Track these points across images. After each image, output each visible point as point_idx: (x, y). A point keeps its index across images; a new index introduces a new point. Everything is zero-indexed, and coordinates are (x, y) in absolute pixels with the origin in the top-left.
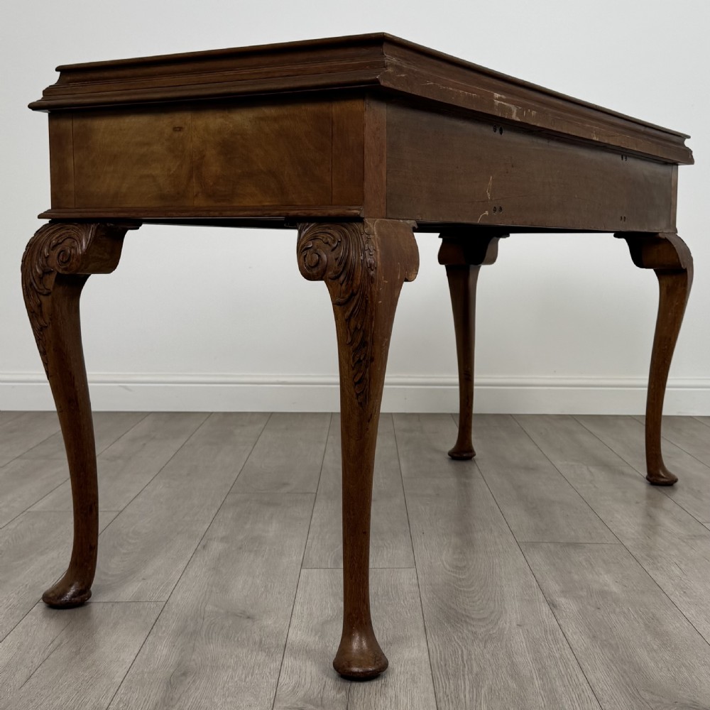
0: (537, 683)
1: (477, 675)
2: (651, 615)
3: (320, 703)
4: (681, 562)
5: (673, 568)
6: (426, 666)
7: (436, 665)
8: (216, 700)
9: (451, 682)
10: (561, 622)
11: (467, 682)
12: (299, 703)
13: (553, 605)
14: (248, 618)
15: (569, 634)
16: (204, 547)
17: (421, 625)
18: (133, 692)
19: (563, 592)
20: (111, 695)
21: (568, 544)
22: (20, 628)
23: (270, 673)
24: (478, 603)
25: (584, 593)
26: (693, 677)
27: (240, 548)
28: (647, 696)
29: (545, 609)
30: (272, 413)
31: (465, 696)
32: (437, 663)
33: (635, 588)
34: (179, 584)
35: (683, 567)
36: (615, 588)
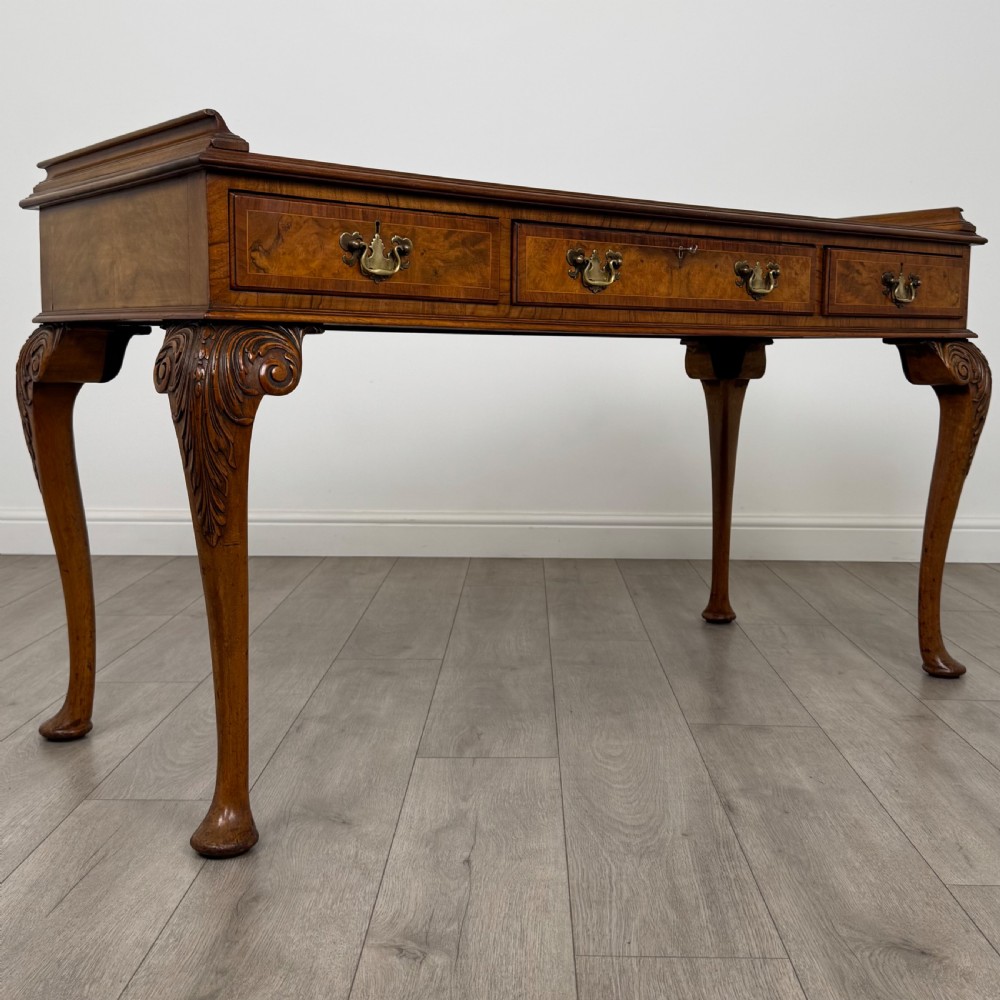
0: (705, 913)
1: (628, 901)
2: (853, 822)
3: (424, 939)
4: (893, 751)
5: (882, 758)
6: (563, 889)
7: (576, 889)
8: (292, 935)
9: (595, 911)
10: (739, 831)
11: (614, 912)
12: (397, 939)
13: (729, 807)
14: (344, 822)
15: (747, 846)
16: (298, 729)
17: (560, 833)
18: (189, 923)
19: (742, 790)
20: (160, 925)
21: (751, 728)
22: (57, 833)
23: (364, 898)
24: (634, 804)
25: (769, 792)
26: (905, 906)
27: (343, 731)
28: (844, 932)
29: (719, 813)
30: (398, 558)
31: (610, 931)
32: (578, 884)
33: (833, 785)
34: (262, 777)
35: (895, 757)
36: (808, 785)
